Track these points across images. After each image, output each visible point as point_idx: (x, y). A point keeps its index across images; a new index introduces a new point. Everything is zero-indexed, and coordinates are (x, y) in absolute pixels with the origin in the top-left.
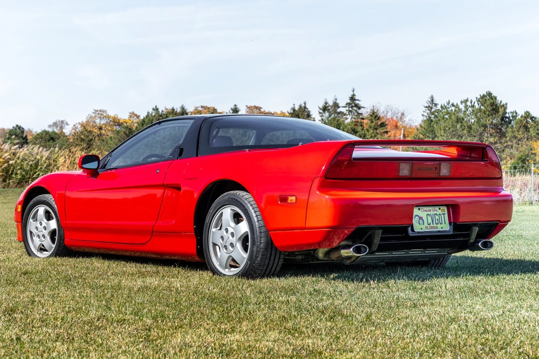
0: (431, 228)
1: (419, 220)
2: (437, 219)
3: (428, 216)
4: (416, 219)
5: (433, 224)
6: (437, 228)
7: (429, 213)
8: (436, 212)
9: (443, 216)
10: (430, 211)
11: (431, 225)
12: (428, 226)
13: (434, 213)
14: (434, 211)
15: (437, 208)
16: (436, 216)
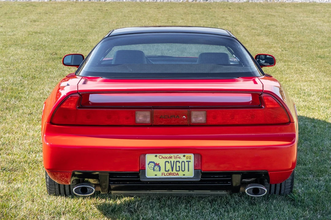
0: (170, 174)
1: (154, 166)
2: (179, 167)
3: (167, 163)
4: (150, 166)
5: (172, 171)
6: (178, 174)
7: (169, 160)
8: (178, 160)
9: (187, 163)
10: (171, 157)
11: (170, 171)
12: (166, 173)
13: (175, 160)
14: (175, 158)
15: (181, 155)
16: (178, 163)
